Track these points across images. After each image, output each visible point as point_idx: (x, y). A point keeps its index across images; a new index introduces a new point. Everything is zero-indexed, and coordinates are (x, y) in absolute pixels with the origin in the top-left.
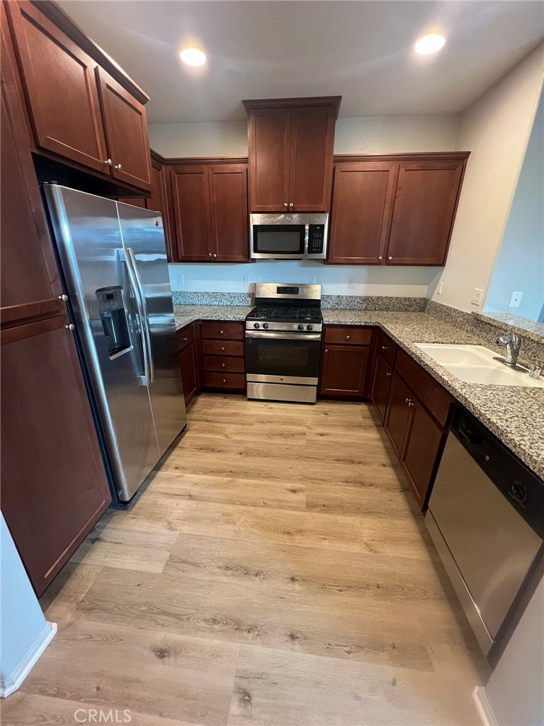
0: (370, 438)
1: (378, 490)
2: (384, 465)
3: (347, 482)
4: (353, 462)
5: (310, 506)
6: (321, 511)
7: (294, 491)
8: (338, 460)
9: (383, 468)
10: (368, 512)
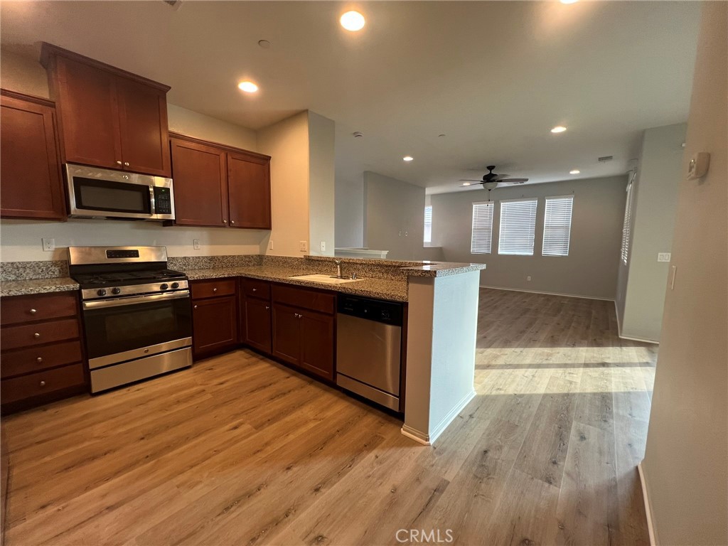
0: (263, 368)
1: (296, 392)
2: (288, 377)
3: (272, 399)
4: (265, 387)
5: (259, 427)
6: (269, 425)
7: (236, 428)
8: (253, 391)
9: (288, 379)
10: (301, 405)
